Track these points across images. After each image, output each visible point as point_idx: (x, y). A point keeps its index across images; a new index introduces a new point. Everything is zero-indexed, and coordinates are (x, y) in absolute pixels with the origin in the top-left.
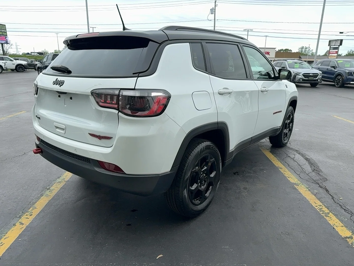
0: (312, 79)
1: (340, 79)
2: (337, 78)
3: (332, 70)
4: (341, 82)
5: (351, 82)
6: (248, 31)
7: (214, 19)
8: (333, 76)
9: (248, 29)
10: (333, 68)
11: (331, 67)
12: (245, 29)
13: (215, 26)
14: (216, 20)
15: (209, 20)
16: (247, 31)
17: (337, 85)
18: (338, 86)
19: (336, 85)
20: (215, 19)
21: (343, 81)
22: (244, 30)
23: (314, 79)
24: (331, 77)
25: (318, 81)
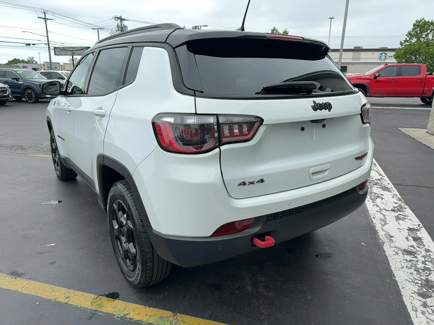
0: (2, 94)
1: (31, 93)
2: (27, 92)
3: (15, 83)
4: (33, 96)
5: (47, 96)
8: (19, 90)
10: (15, 80)
11: (12, 79)
17: (30, 101)
18: (32, 101)
19: (28, 100)
21: (36, 95)
23: (4, 95)
24: (17, 91)
25: (9, 97)
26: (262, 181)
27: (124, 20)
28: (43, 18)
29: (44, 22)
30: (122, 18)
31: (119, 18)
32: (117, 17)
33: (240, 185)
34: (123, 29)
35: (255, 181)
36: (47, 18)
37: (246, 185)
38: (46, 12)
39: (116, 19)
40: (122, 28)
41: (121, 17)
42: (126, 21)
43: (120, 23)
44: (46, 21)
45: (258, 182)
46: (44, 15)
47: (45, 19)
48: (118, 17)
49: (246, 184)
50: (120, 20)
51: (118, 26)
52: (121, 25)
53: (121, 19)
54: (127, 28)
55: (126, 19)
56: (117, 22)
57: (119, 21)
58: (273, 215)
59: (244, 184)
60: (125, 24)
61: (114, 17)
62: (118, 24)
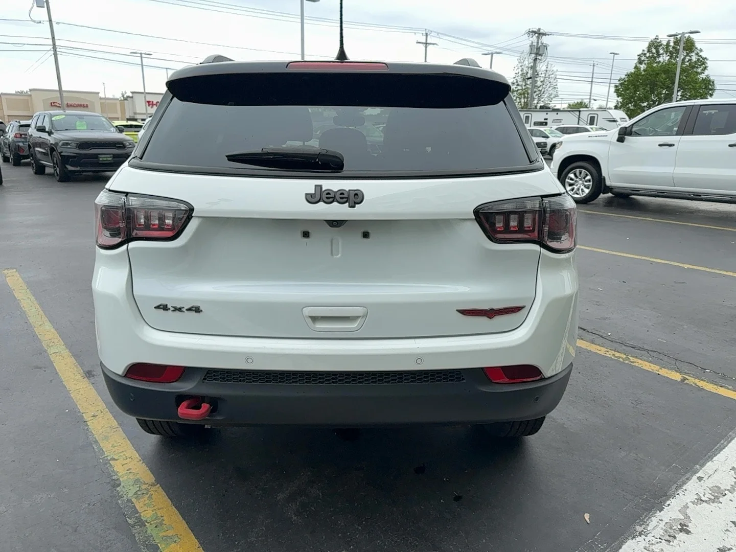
6: (141, 57)
7: (47, 19)
9: (140, 52)
12: (134, 51)
13: (53, 38)
14: (54, 24)
15: (34, 21)
16: (139, 55)
20: (50, 21)
22: (131, 53)
26: (197, 310)
27: (544, 34)
28: (423, 43)
29: (424, 48)
30: (541, 31)
31: (535, 32)
32: (533, 32)
33: (158, 307)
34: (539, 51)
35: (183, 307)
36: (428, 42)
37: (170, 311)
38: (428, 34)
39: (531, 34)
40: (538, 49)
41: (539, 29)
42: (547, 36)
43: (536, 41)
44: (426, 47)
45: (189, 309)
46: (425, 37)
47: (426, 44)
48: (534, 30)
49: (169, 309)
50: (537, 35)
51: (531, 46)
52: (538, 43)
53: (539, 34)
54: (546, 49)
55: (547, 33)
56: (531, 39)
57: (535, 37)
58: (218, 372)
59: (165, 308)
60: (545, 42)
61: (527, 31)
62: (532, 43)
